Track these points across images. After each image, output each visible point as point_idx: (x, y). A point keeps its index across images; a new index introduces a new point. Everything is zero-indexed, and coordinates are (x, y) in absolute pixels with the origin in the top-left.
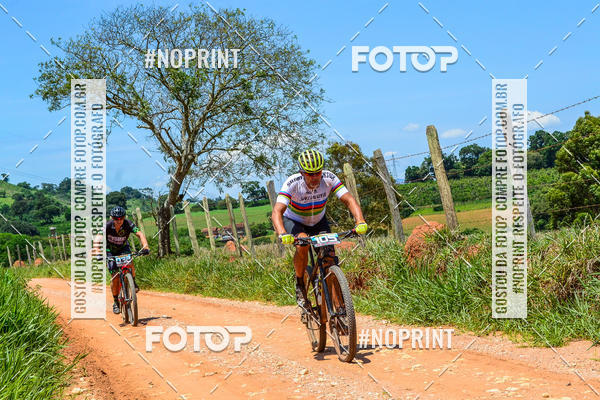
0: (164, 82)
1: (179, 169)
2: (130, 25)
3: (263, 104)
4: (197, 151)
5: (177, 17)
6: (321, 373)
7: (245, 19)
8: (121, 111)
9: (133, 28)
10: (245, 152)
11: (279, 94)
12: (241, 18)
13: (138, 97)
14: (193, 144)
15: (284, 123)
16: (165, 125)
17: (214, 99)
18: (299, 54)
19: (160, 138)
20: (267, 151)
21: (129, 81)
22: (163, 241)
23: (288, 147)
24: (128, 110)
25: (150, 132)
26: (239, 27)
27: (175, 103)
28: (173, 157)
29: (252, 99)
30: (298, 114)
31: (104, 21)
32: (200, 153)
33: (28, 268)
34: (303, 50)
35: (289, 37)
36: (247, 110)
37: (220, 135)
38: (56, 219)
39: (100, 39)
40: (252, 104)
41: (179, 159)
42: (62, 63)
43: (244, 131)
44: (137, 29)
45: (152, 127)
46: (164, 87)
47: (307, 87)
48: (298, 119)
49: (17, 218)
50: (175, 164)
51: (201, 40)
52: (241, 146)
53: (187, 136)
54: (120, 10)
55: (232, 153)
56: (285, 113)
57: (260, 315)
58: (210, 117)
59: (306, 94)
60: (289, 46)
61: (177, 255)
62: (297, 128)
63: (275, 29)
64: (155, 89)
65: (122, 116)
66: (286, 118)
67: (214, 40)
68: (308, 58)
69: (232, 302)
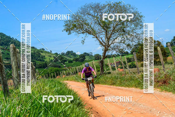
0: (100, 25)
1: (105, 49)
2: (89, 9)
3: (128, 29)
4: (110, 44)
5: (102, 5)
6: (164, 113)
7: (122, 4)
8: (88, 33)
9: (90, 9)
10: (124, 43)
11: (133, 26)
12: (121, 4)
13: (93, 29)
14: (109, 42)
15: (135, 34)
16: (100, 37)
17: (114, 28)
18: (138, 14)
19: (99, 41)
20: (130, 43)
21: (90, 25)
22: (101, 70)
23: (136, 41)
24: (90, 33)
25: (96, 39)
26: (120, 7)
27: (103, 30)
28: (103, 46)
29: (125, 28)
30: (139, 31)
31: (82, 8)
32: (111, 44)
33: (61, 78)
34: (139, 12)
35: (135, 9)
36: (124, 31)
37: (116, 39)
38: (66, 63)
39: (81, 13)
40: (125, 29)
41: (105, 46)
42: (71, 21)
43: (123, 37)
44: (91, 10)
45: (97, 37)
46: (100, 26)
47: (141, 23)
48: (139, 33)
49: (55, 63)
50: (104, 48)
51: (110, 11)
52: (123, 41)
53: (107, 39)
54: (86, 5)
55: (120, 43)
56: (135, 31)
57: (136, 92)
58: (113, 33)
59: (141, 25)
60: (135, 11)
61: (106, 74)
62: (139, 35)
63: (131, 7)
64: (97, 26)
65: (88, 34)
66: (135, 33)
67: (113, 11)
68: (141, 15)
69: (126, 88)
